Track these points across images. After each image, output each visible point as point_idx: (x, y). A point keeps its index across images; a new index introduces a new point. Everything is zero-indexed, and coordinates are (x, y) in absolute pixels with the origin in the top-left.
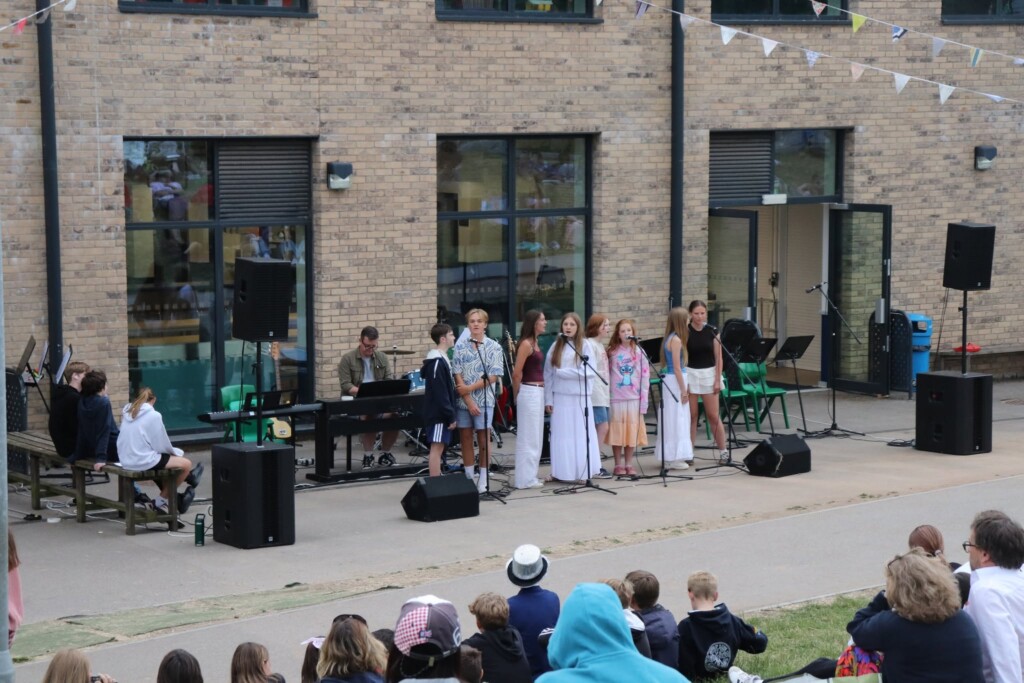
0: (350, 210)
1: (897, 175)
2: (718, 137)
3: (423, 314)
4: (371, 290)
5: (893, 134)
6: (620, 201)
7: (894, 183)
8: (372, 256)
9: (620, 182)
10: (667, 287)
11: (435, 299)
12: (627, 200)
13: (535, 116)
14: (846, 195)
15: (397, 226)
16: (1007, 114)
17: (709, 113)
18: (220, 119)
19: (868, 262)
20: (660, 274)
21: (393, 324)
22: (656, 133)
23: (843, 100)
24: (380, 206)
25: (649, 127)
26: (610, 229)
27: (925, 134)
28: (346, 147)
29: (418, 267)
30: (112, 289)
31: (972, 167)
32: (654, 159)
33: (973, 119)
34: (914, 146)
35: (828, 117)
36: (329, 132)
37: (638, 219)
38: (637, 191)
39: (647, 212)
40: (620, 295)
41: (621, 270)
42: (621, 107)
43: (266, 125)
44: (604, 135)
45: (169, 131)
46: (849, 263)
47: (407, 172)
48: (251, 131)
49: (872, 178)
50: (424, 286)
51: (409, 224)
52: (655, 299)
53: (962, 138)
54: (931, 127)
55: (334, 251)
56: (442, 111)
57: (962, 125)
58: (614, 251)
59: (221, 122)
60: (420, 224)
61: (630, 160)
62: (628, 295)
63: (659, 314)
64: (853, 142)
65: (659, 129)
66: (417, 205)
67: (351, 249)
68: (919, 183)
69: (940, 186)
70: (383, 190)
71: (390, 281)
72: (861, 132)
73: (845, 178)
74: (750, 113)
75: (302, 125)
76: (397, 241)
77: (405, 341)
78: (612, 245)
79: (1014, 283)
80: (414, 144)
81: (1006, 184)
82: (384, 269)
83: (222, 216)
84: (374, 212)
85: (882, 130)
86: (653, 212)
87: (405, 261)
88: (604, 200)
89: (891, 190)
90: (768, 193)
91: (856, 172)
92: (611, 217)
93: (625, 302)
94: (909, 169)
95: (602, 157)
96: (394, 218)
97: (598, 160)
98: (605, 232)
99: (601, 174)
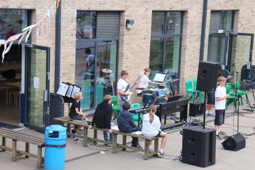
0: (131, 35)
1: (247, 24)
2: (213, 12)
4: (135, 61)
5: (247, 12)
6: (191, 32)
7: (246, 27)
8: (135, 50)
9: (191, 26)
10: (199, 59)
11: (149, 64)
12: (192, 32)
13: (175, 5)
14: (234, 30)
15: (142, 41)
17: (211, 5)
18: (101, 4)
19: (239, 51)
20: (198, 55)
22: (200, 11)
23: (238, 1)
24: (138, 34)
25: (198, 9)
26: (188, 41)
27: (253, 12)
28: (131, 14)
29: (145, 54)
30: (71, 63)
32: (199, 19)
34: (250, 16)
35: (235, 6)
36: (127, 9)
37: (194, 38)
38: (194, 29)
40: (189, 62)
41: (189, 54)
42: (193, 2)
43: (112, 6)
44: (189, 11)
45: (88, 8)
46: (235, 51)
47: (145, 22)
48: (109, 8)
49: (242, 25)
50: (146, 60)
51: (144, 40)
52: (196, 62)
55: (126, 49)
56: (154, 3)
58: (189, 48)
59: (101, 5)
60: (147, 40)
61: (194, 19)
62: (191, 61)
63: (197, 67)
64: (238, 14)
65: (201, 10)
66: (147, 34)
67: (130, 48)
68: (250, 27)
70: (139, 29)
71: (139, 59)
72: (240, 12)
73: (234, 25)
74: (219, 5)
75: (121, 7)
76: (141, 45)
78: (188, 46)
80: (147, 13)
82: (138, 55)
83: (98, 37)
84: (136, 36)
85: (245, 11)
86: (197, 36)
87: (143, 52)
88: (187, 32)
89: (245, 29)
90: (219, 29)
91: (239, 23)
92: (189, 37)
93: (190, 64)
94: (249, 22)
95: (188, 18)
96: (141, 38)
97: (186, 19)
98: (187, 42)
99: (187, 24)
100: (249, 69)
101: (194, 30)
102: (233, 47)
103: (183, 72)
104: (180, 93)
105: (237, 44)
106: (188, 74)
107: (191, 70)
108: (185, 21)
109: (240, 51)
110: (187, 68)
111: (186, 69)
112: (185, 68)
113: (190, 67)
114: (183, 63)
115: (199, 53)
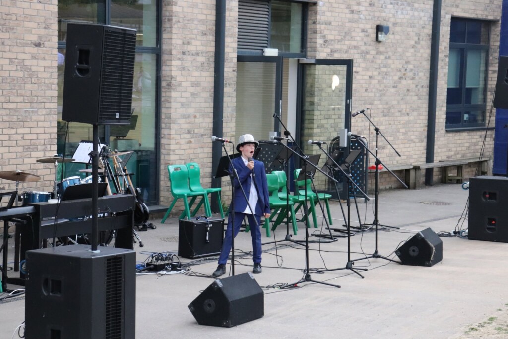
1: (339, 41)
3: (47, 130)
4: (5, 106)
5: (337, 10)
6: (183, 43)
7: (337, 46)
8: (7, 74)
9: (184, 27)
10: (212, 115)
12: (188, 43)
14: (309, 53)
15: (27, 49)
16: (391, 4)
19: (322, 104)
20: (207, 105)
21: (23, 138)
24: (13, 29)
26: (177, 66)
27: (352, 12)
29: (43, 88)
31: (374, 39)
32: (205, 12)
33: (376, 5)
34: (347, 21)
37: (194, 59)
38: (194, 36)
39: (200, 54)
40: (182, 121)
41: (183, 100)
46: (312, 104)
49: (326, 41)
50: (47, 105)
51: (36, 48)
52: (204, 125)
53: (370, 17)
54: (355, 8)
57: (370, 9)
58: (180, 85)
60: (44, 48)
61: (190, 10)
62: (187, 120)
63: (206, 136)
64: (316, 13)
66: (43, 32)
69: (359, 51)
70: (16, 14)
71: (21, 99)
72: (321, 6)
73: (308, 40)
76: (27, 63)
77: (32, 153)
78: (179, 79)
79: (392, 123)
81: (390, 53)
82: (17, 88)
84: (8, 34)
85: (332, 7)
86: (204, 54)
87: (33, 82)
88: (173, 41)
89: (335, 51)
90: (267, 47)
91: (318, 36)
92: (178, 56)
93: (186, 126)
94: (345, 37)
95: (172, 5)
96: (24, 42)
97: (169, 8)
98: (173, 68)
99: (172, 20)
100: (346, 146)
101: (194, 39)
102: (307, 94)
103: (167, 147)
104: (161, 203)
105: (316, 86)
106: (182, 152)
107: (190, 142)
108: (167, 14)
109: (325, 106)
110: (177, 137)
111: (173, 139)
112: (172, 136)
113: (187, 136)
114: (165, 123)
115: (210, 100)
